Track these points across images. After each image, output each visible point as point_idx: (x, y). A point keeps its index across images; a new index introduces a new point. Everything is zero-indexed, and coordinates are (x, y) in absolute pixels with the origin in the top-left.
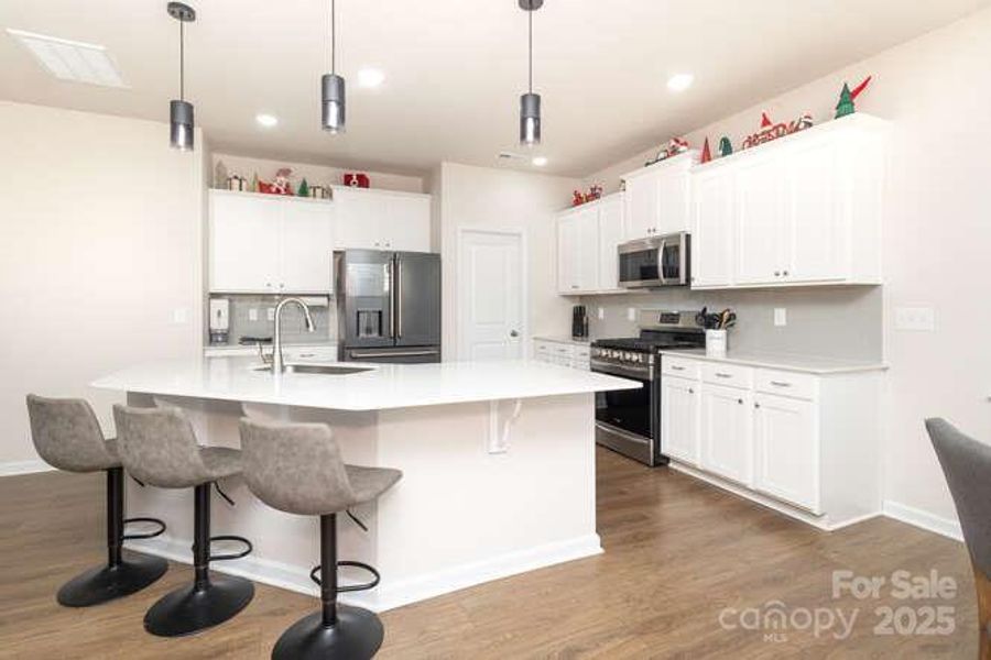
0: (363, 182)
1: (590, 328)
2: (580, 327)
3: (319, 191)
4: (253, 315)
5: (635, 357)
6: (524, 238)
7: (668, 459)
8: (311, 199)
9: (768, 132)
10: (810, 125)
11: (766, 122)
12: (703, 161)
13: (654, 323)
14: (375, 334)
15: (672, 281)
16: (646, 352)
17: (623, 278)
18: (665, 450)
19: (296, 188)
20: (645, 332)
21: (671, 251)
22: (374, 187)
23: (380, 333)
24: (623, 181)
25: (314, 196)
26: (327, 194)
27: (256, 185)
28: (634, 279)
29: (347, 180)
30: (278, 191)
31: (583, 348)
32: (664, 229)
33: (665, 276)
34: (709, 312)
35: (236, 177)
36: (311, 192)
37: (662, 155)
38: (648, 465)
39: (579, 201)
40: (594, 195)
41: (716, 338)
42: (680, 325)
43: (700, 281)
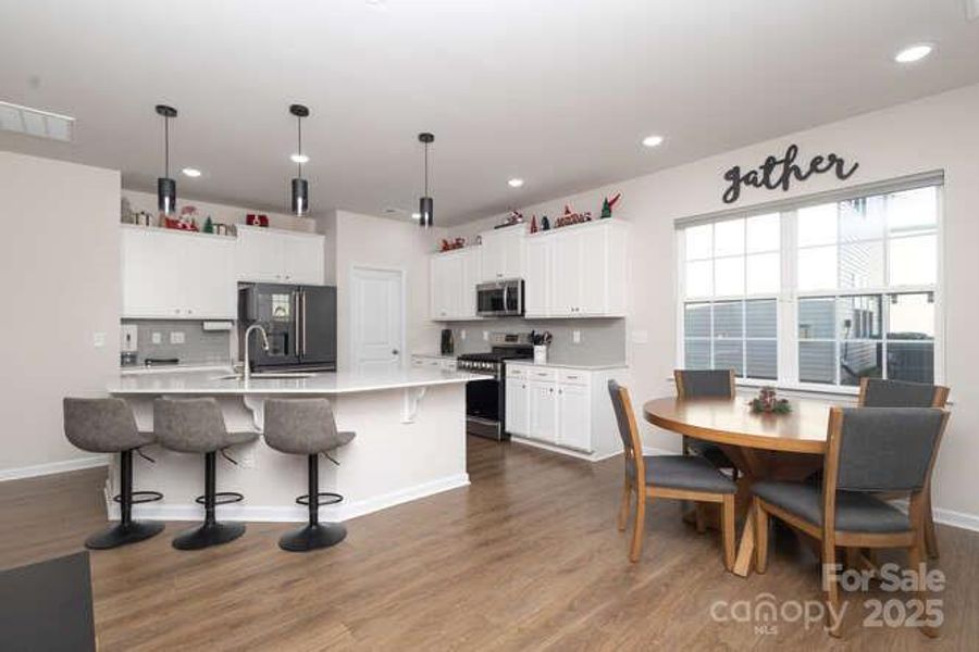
0: (264, 222)
1: (455, 346)
2: (447, 346)
3: (222, 228)
4: (157, 338)
5: (488, 366)
6: (404, 276)
7: (509, 435)
8: (215, 235)
9: (568, 218)
10: (589, 219)
11: (568, 212)
12: (532, 232)
13: (501, 342)
14: (282, 354)
15: (514, 312)
16: (495, 361)
17: (480, 309)
18: (507, 429)
19: (201, 224)
20: (495, 348)
21: (512, 291)
22: (274, 226)
23: (286, 352)
24: (479, 237)
25: (218, 233)
26: (232, 230)
27: (164, 220)
28: (486, 310)
29: (250, 220)
30: (184, 227)
31: (451, 361)
32: (508, 275)
33: (508, 308)
34: (536, 334)
35: (143, 213)
36: (215, 227)
37: (507, 222)
38: (496, 440)
39: (446, 247)
40: (458, 245)
41: (540, 351)
42: (519, 342)
43: (530, 313)
